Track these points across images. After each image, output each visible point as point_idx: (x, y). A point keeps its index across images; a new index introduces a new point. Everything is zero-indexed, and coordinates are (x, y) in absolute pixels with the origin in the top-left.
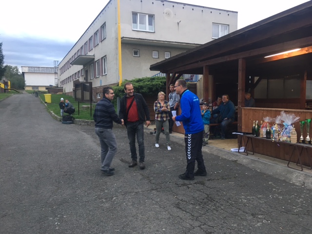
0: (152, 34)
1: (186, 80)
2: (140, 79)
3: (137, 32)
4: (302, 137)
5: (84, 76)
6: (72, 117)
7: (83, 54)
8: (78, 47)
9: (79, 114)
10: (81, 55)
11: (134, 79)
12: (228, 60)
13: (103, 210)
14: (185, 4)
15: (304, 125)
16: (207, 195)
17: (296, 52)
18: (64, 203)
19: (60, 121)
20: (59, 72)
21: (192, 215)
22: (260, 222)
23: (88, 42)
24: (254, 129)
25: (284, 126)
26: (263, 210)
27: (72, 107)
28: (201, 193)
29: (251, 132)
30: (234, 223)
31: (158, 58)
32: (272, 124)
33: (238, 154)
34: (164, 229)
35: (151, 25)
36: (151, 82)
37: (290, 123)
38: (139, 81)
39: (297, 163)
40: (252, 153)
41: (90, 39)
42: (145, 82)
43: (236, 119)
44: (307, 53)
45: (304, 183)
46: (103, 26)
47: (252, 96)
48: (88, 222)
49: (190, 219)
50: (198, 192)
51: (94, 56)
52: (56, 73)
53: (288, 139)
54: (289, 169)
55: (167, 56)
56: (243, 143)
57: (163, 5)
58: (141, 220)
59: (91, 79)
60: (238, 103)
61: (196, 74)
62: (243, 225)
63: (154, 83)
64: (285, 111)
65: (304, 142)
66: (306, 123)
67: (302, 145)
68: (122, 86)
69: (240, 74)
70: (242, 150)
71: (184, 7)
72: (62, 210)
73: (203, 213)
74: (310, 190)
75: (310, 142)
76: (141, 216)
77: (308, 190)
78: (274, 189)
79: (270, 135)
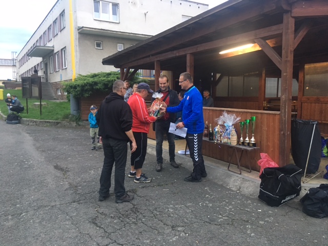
0: (116, 25)
2: (95, 74)
3: (99, 22)
4: (242, 139)
5: (44, 70)
6: (18, 117)
7: (42, 45)
8: (37, 37)
9: (27, 113)
10: (38, 46)
11: (89, 74)
15: (244, 126)
19: (5, 120)
20: (18, 65)
21: (105, 232)
22: (177, 236)
23: (47, 31)
25: (225, 127)
26: (186, 221)
35: (116, 15)
36: (108, 77)
37: (231, 124)
38: (94, 76)
39: (239, 165)
41: (49, 28)
42: (100, 77)
45: (240, 188)
46: (62, 14)
49: (101, 236)
51: (53, 47)
52: (14, 66)
53: (229, 141)
55: (120, 48)
59: (50, 73)
62: (157, 241)
63: (109, 79)
65: (243, 143)
67: (241, 147)
68: (76, 80)
69: (188, 70)
73: (118, 228)
74: (243, 196)
75: (249, 144)
76: (44, 236)
77: (242, 195)
78: (207, 196)
79: (213, 137)
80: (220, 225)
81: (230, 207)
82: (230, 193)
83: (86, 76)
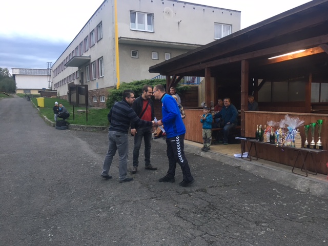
0: (151, 34)
1: (187, 82)
2: (138, 82)
3: (135, 32)
4: (306, 142)
5: (80, 79)
6: (66, 122)
7: (78, 55)
8: (73, 48)
9: (74, 119)
10: (76, 56)
11: (132, 81)
12: (231, 61)
13: (100, 220)
14: (185, 3)
15: (309, 129)
16: (209, 203)
17: (300, 53)
18: (58, 213)
19: (54, 126)
20: (52, 74)
21: (193, 224)
22: (263, 230)
23: (84, 42)
24: (257, 134)
25: (288, 130)
26: (267, 218)
27: (66, 111)
28: (202, 201)
29: (255, 137)
30: (237, 232)
31: (158, 59)
32: (276, 128)
33: (241, 159)
34: (163, 240)
35: (151, 25)
37: (294, 127)
38: (138, 83)
39: (302, 168)
40: (256, 159)
41: (86, 39)
43: (239, 123)
44: (312, 54)
45: (309, 189)
46: (100, 26)
47: (256, 99)
48: (84, 234)
49: (191, 228)
50: (199, 200)
51: (90, 57)
52: (49, 75)
53: (293, 144)
54: (295, 175)
55: (167, 57)
56: (246, 148)
57: (163, 3)
58: (140, 230)
59: (86, 82)
60: (241, 107)
61: (198, 76)
62: (246, 234)
64: (289, 115)
65: (309, 146)
66: (310, 127)
67: (307, 149)
68: (120, 89)
69: (243, 76)
70: (245, 155)
71: (185, 5)
72: (56, 221)
73: (204, 222)
74: (315, 197)
75: (315, 147)
76: (139, 226)
77: (313, 196)
78: (278, 196)
79: (274, 140)
80: (301, 222)
81: (305, 206)
82: (301, 195)
83: (129, 84)
